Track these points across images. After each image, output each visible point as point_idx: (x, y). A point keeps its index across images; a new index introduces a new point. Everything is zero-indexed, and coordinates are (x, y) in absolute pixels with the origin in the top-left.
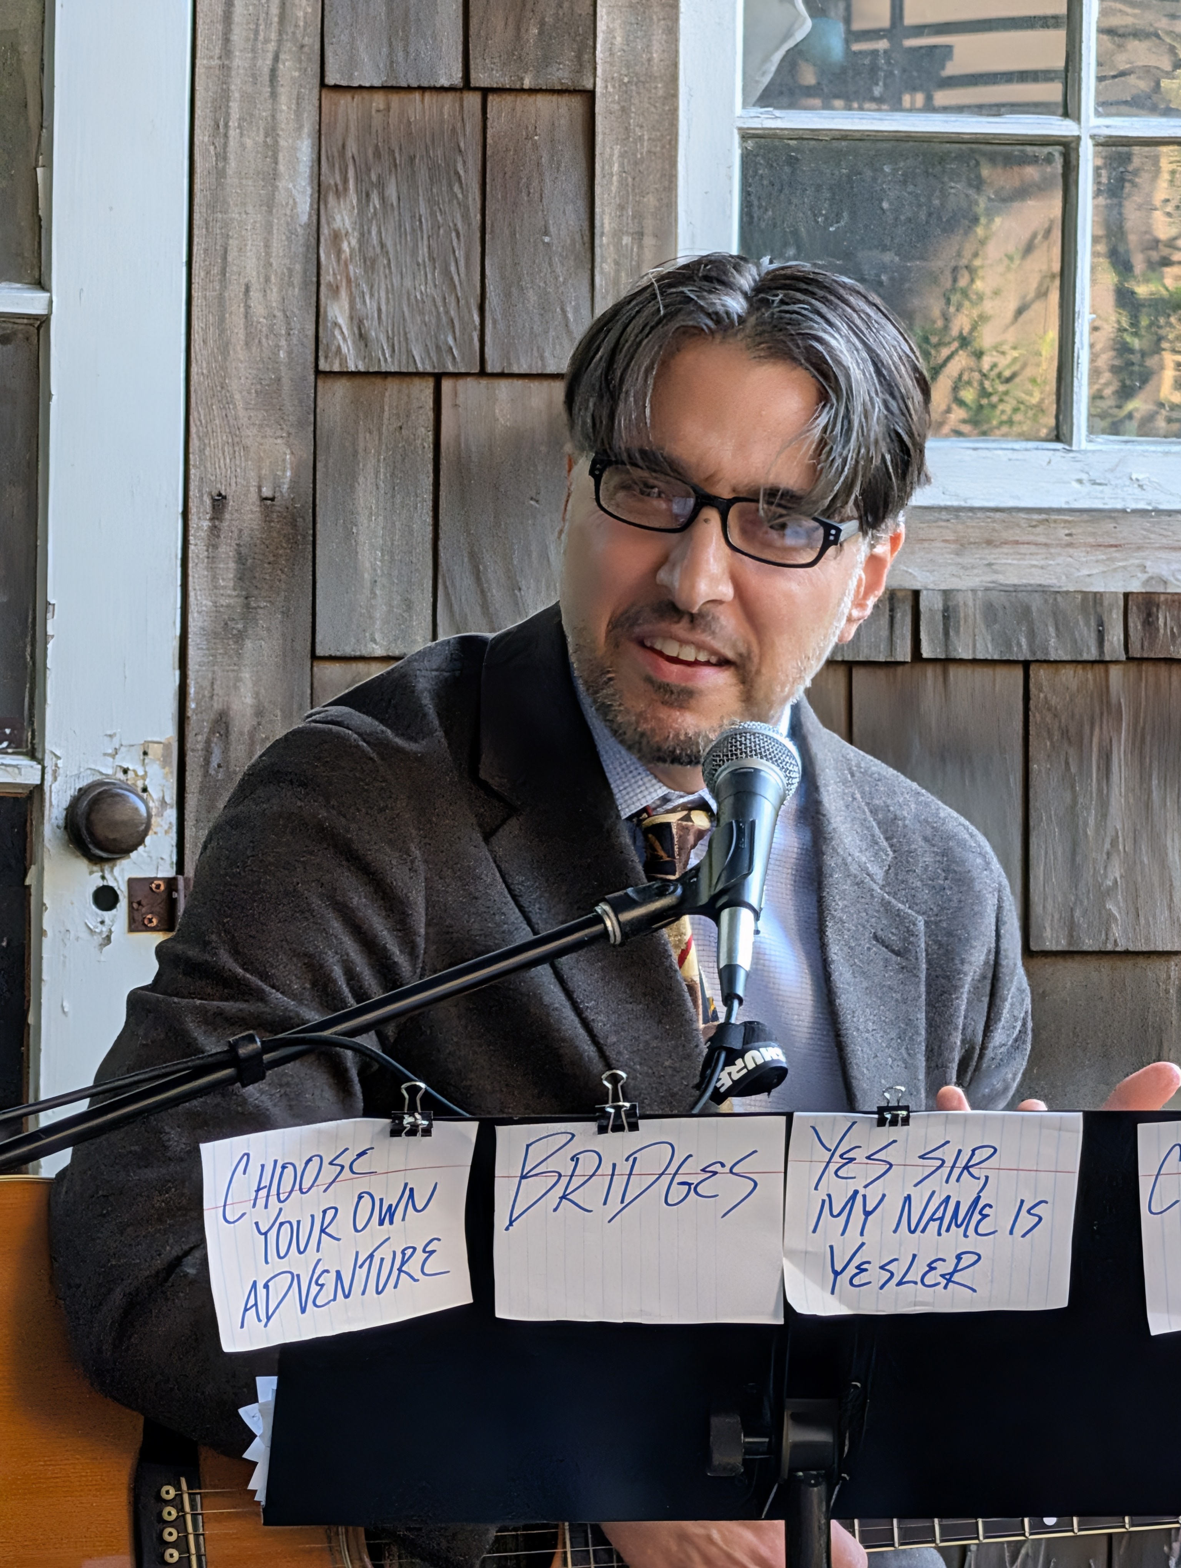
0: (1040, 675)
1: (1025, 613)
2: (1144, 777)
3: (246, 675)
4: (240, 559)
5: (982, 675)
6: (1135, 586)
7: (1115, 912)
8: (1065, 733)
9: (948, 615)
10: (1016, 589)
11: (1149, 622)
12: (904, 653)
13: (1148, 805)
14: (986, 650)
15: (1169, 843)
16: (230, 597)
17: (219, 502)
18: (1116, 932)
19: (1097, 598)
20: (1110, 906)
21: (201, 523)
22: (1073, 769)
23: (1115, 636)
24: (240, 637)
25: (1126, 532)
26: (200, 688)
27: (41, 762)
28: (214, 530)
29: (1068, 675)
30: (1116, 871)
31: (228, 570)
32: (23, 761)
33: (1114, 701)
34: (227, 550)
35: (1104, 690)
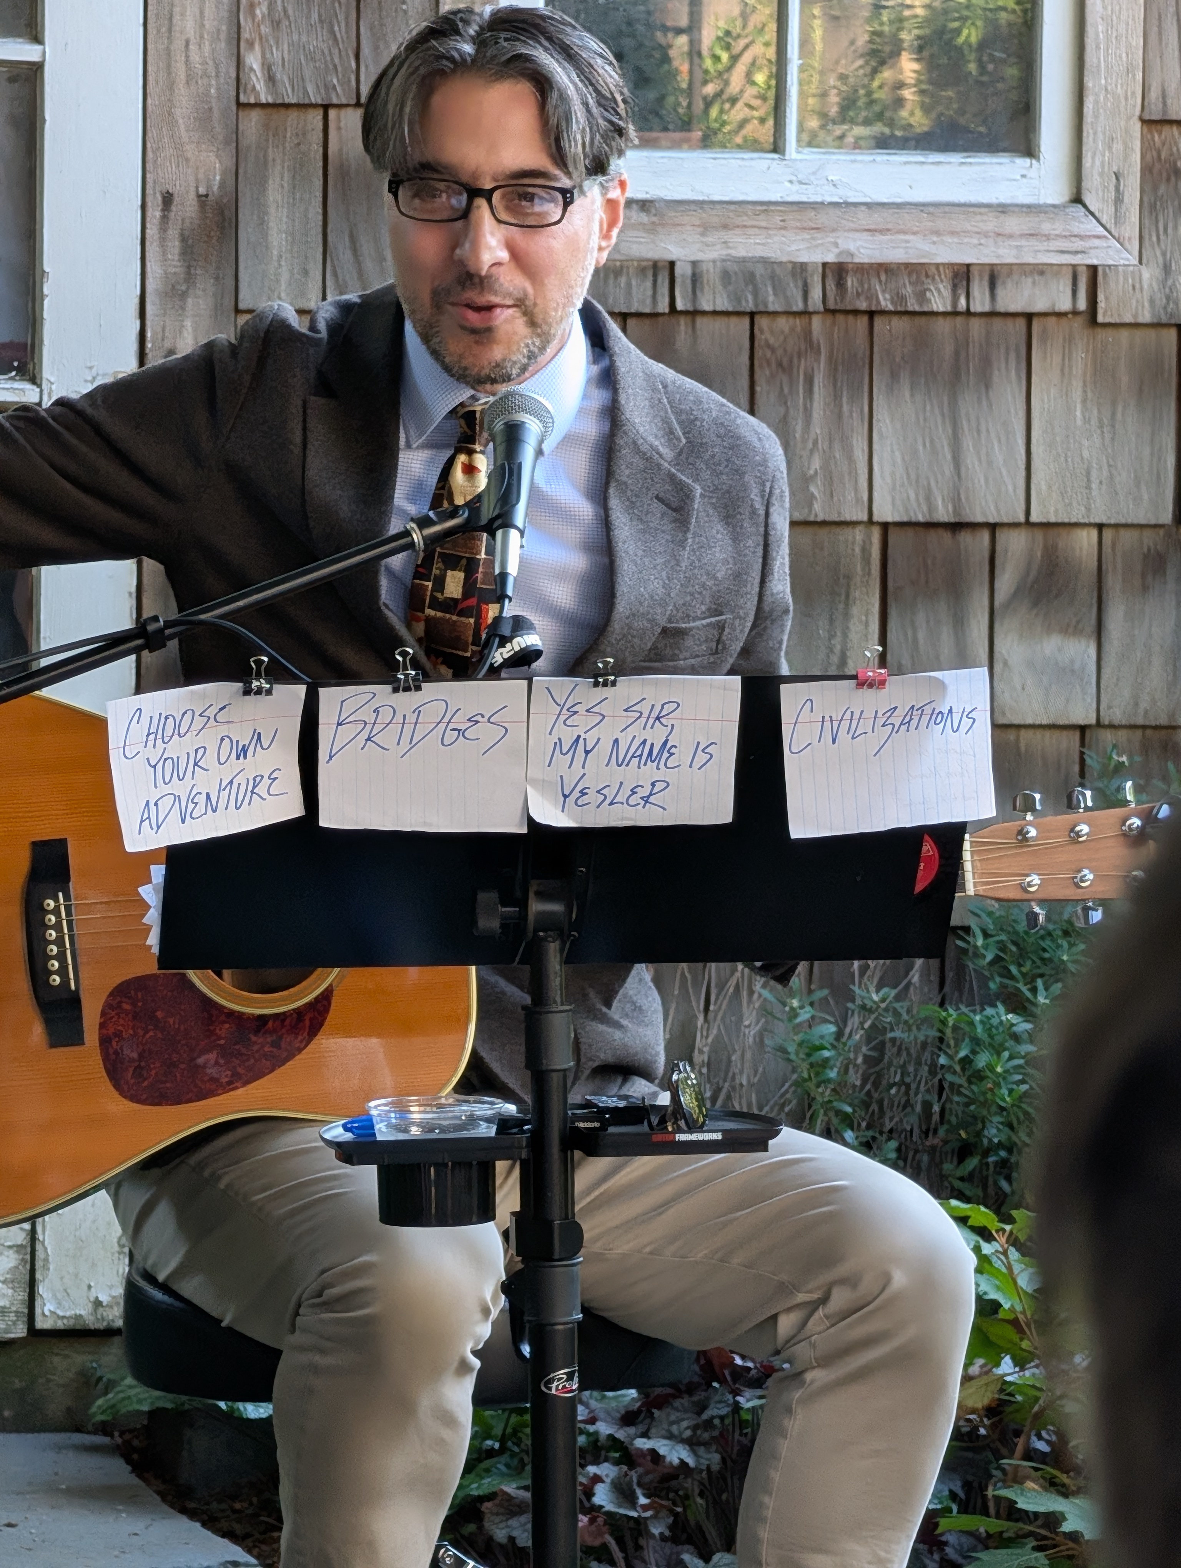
0: (762, 322)
1: (750, 278)
2: (837, 397)
3: (188, 323)
4: (183, 239)
5: (719, 324)
6: (831, 258)
7: (816, 493)
8: (780, 364)
9: (696, 279)
10: (744, 260)
11: (840, 284)
12: (663, 306)
13: (840, 416)
14: (723, 304)
15: (855, 442)
16: (176, 266)
17: (168, 199)
18: (817, 506)
19: (803, 266)
20: (813, 489)
21: (155, 213)
22: (786, 390)
23: (816, 294)
24: (183, 296)
25: (824, 218)
26: (154, 333)
27: (39, 386)
28: (165, 218)
29: (783, 323)
30: (816, 463)
31: (175, 246)
32: (27, 386)
33: (815, 339)
34: (173, 233)
35: (808, 332)
